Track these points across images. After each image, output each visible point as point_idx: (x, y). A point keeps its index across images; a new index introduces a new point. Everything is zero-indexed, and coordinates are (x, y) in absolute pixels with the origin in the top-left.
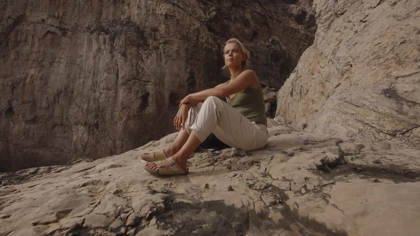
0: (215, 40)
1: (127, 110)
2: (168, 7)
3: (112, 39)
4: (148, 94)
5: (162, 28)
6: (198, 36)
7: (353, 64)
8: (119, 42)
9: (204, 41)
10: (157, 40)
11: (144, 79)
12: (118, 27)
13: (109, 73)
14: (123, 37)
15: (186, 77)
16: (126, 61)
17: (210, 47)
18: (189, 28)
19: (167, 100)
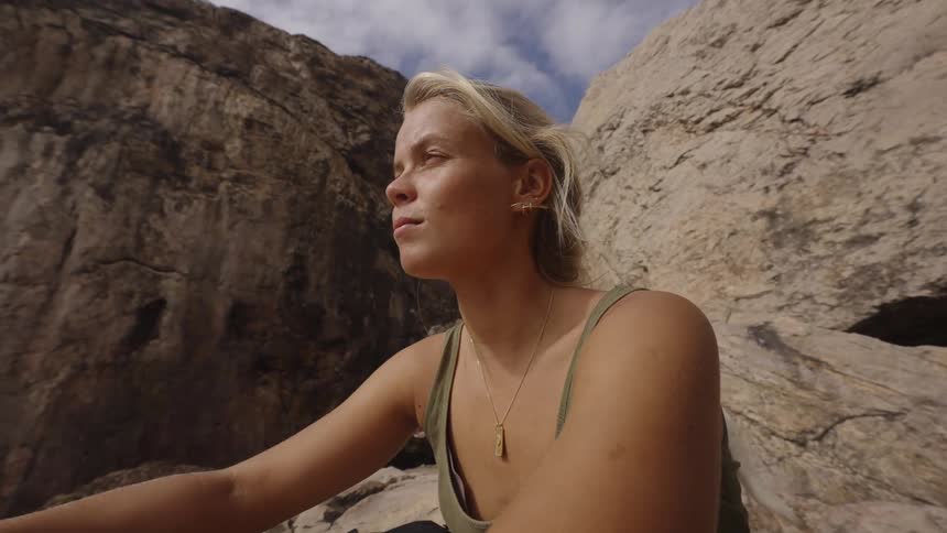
0: (363, 190)
1: (76, 350)
2: (257, 105)
3: (76, 149)
4: (161, 304)
5: (234, 146)
6: (323, 178)
7: (649, 265)
8: (96, 160)
9: (339, 190)
10: (215, 169)
11: (157, 261)
12: (104, 124)
13: (37, 236)
14: (113, 149)
15: (283, 265)
16: (107, 210)
17: (351, 204)
18: (304, 158)
19: (219, 324)
